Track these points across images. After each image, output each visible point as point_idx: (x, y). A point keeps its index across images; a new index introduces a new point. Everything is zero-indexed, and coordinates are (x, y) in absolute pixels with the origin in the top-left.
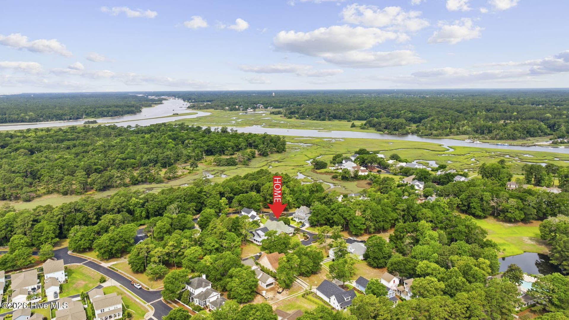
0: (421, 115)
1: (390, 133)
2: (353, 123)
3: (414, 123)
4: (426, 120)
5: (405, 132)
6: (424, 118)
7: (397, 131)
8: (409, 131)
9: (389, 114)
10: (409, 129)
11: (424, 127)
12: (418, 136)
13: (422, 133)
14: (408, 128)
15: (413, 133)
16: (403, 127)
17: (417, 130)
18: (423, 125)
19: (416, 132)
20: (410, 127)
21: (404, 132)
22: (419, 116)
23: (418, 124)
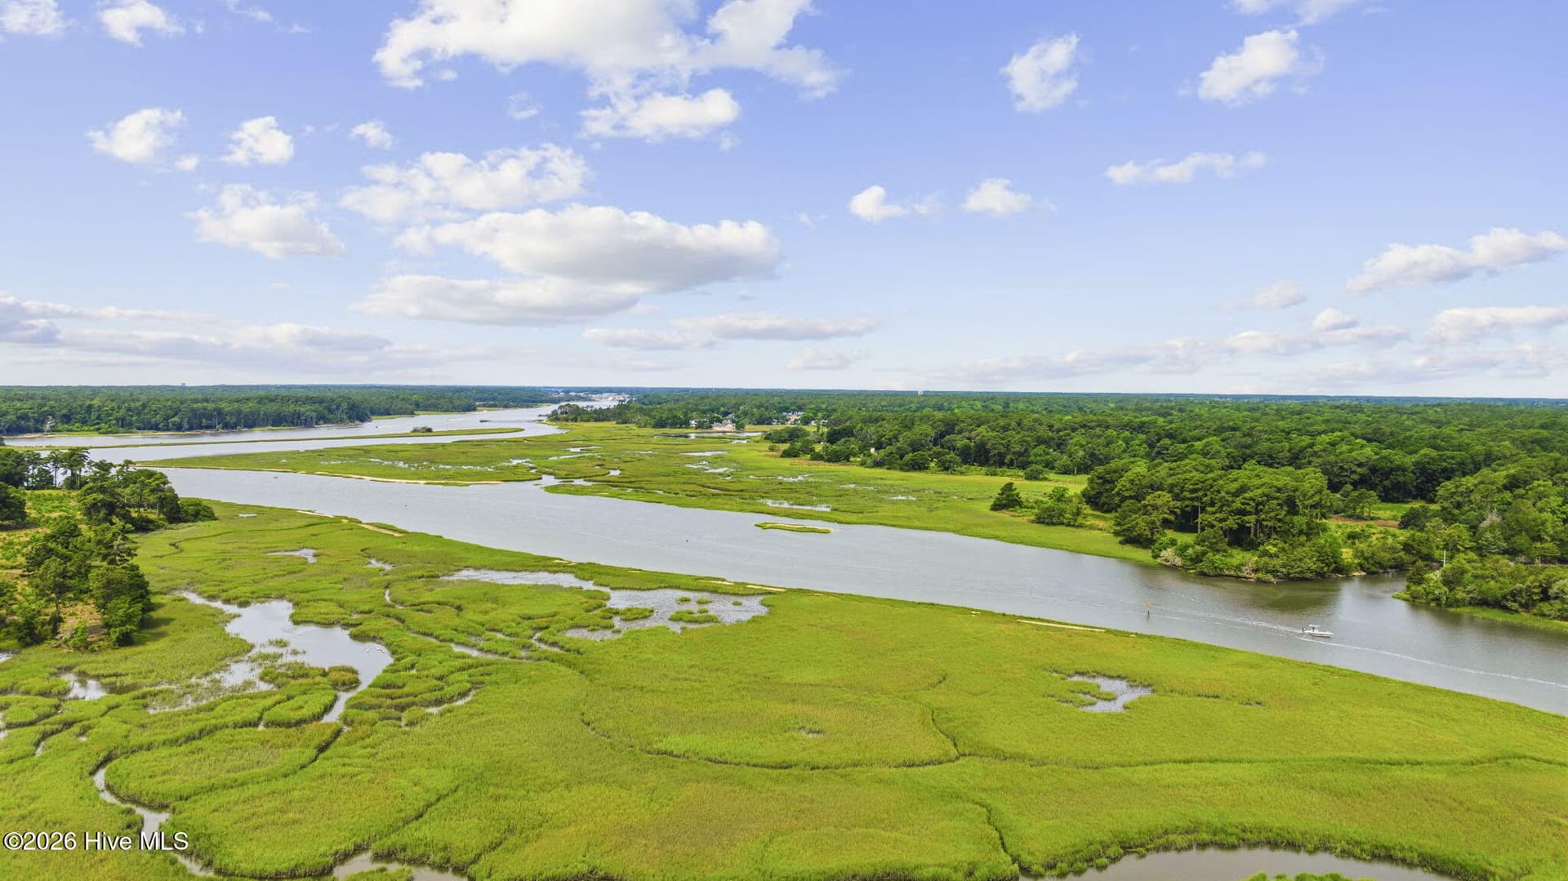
0: (1434, 453)
1: (1197, 559)
2: (1009, 487)
3: (1387, 497)
4: (1469, 481)
5: (1312, 564)
6: (1448, 474)
7: (1251, 546)
8: (1347, 554)
9: (1249, 447)
10: (1352, 536)
11: (1459, 531)
12: (1414, 602)
13: (1450, 582)
14: (1337, 527)
15: (1375, 570)
16: (1300, 521)
17: (1407, 547)
18: (1448, 518)
19: (1399, 568)
20: (1357, 527)
21: (1306, 557)
22: (1414, 458)
23: (1417, 505)
